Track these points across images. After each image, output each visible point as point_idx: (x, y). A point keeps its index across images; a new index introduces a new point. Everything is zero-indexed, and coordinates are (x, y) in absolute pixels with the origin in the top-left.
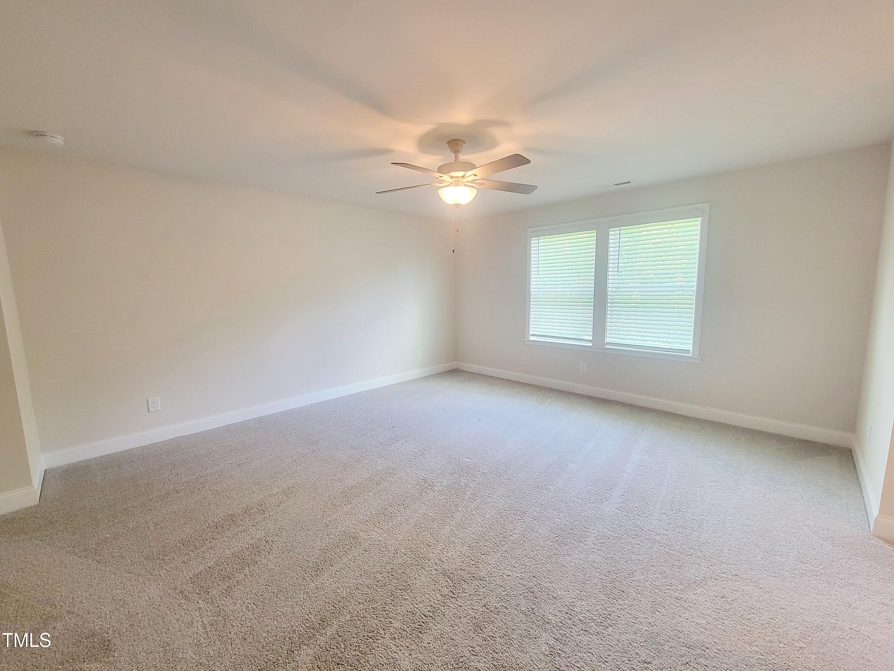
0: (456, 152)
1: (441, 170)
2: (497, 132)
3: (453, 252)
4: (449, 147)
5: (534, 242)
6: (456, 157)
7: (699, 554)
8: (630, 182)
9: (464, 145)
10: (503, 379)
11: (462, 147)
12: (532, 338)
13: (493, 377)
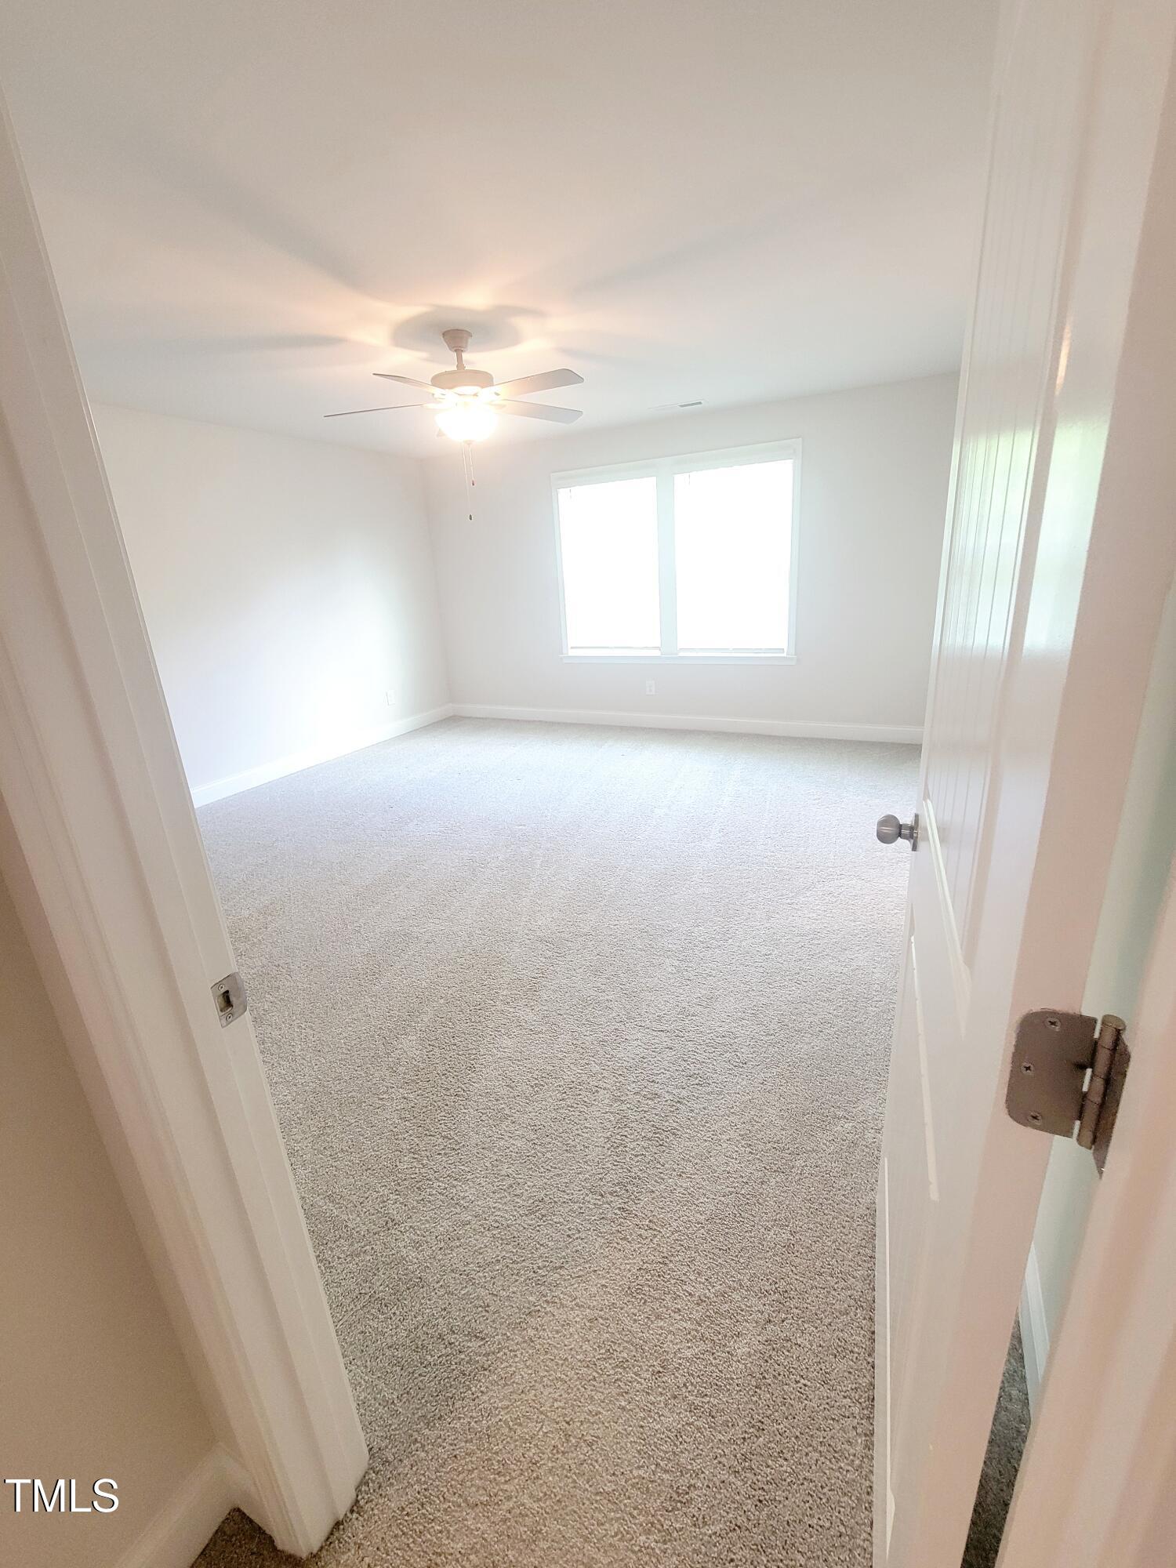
0: (459, 351)
1: (438, 381)
2: (523, 324)
3: (471, 519)
4: (447, 342)
5: (563, 494)
6: (460, 359)
7: (806, 865)
8: (700, 403)
9: (470, 340)
10: (534, 721)
11: (467, 342)
12: (572, 653)
13: (518, 721)
